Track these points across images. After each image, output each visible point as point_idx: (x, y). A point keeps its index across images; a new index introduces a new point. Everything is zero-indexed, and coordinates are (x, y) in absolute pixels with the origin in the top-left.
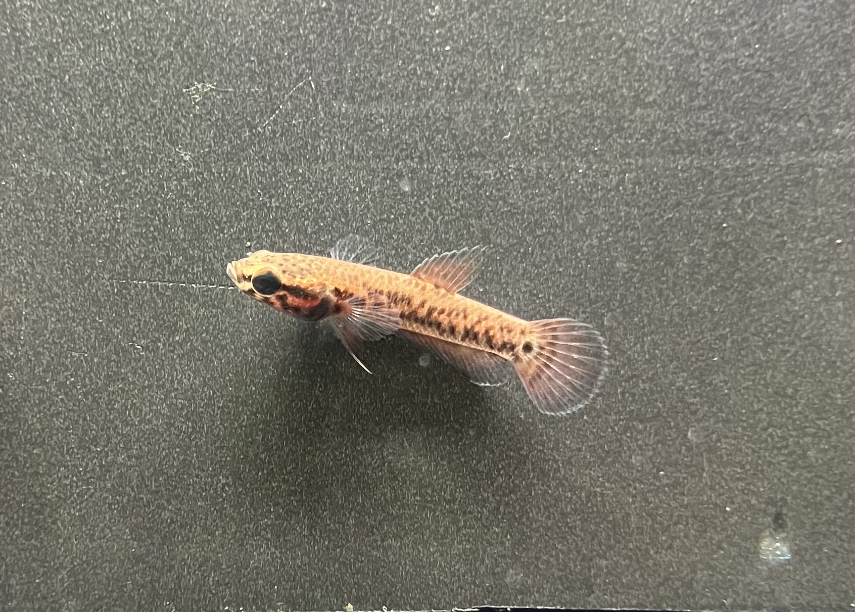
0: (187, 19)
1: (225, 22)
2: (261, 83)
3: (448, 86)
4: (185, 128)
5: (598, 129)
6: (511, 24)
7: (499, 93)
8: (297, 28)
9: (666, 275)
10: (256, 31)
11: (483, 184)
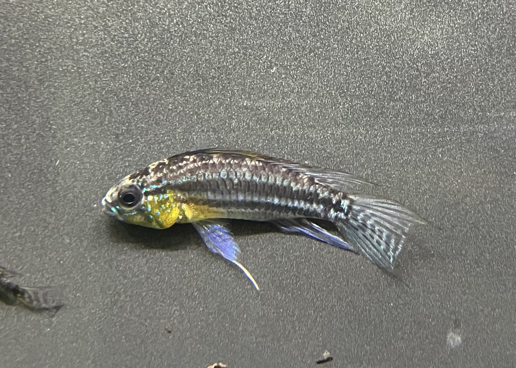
0: (167, 59)
1: (186, 60)
2: (203, 91)
3: (298, 91)
4: (164, 117)
5: (372, 113)
6: (329, 59)
7: (323, 94)
8: (223, 62)
9: (404, 190)
10: (202, 65)
11: (314, 142)
